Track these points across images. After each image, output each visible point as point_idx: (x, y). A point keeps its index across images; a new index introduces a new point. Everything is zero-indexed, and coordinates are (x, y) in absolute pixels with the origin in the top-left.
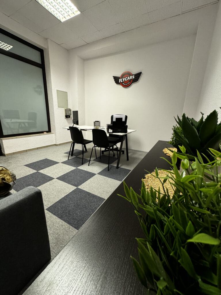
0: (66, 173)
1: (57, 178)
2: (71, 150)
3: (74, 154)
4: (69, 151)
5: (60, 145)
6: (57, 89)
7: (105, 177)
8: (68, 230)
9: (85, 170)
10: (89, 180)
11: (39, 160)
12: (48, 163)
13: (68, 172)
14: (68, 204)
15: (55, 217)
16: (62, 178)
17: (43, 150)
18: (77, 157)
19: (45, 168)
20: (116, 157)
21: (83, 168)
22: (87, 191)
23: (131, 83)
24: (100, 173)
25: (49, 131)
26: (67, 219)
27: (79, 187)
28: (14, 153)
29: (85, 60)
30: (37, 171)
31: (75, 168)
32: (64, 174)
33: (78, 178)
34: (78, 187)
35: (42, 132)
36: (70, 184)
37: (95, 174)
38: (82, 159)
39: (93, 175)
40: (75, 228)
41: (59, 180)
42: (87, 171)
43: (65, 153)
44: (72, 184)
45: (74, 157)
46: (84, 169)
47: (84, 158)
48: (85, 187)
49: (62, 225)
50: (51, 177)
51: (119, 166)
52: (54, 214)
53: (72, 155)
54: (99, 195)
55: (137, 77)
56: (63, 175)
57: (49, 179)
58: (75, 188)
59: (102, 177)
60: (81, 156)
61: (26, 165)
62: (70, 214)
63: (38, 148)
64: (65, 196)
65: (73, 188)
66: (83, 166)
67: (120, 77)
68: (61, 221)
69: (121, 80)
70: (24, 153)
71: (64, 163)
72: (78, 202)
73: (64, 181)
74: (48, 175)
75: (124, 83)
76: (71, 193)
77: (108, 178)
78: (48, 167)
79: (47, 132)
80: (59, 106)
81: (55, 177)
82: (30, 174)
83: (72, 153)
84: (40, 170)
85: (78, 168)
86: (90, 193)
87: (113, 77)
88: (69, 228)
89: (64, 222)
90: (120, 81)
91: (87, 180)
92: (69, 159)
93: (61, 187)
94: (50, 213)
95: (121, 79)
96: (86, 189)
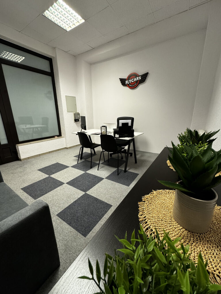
0: (75, 177)
1: (67, 183)
2: (80, 153)
3: (84, 157)
4: (79, 154)
5: (70, 148)
6: (66, 95)
7: (113, 182)
8: (76, 237)
9: (94, 174)
10: (97, 185)
11: (51, 164)
12: (59, 167)
13: (77, 176)
14: (77, 210)
15: (64, 223)
16: (72, 183)
17: (54, 154)
18: (86, 161)
19: (57, 172)
20: (124, 159)
21: (91, 172)
22: (95, 197)
23: (138, 84)
24: (107, 177)
25: (60, 135)
26: (76, 226)
27: (88, 192)
28: (29, 158)
29: (92, 64)
30: (48, 176)
31: (84, 172)
32: (74, 178)
33: (87, 183)
34: (86, 193)
35: (53, 137)
36: (79, 189)
37: (103, 179)
38: (90, 163)
39: (101, 179)
40: (83, 235)
41: (69, 185)
42: (95, 175)
43: (75, 157)
44: (80, 190)
45: (83, 160)
46: (92, 174)
47: (92, 161)
48: (93, 192)
49: (71, 232)
50: (62, 182)
51: (127, 169)
52: (64, 220)
53: (81, 159)
54: (106, 201)
55: (144, 77)
56: (73, 180)
57: (60, 184)
58: (84, 193)
59: (109, 182)
60: (89, 159)
61: (39, 170)
62: (78, 221)
63: (50, 152)
64: (74, 202)
65: (82, 193)
66: (91, 170)
67: (126, 79)
68: (70, 227)
70: (38, 158)
71: (73, 167)
72: (86, 208)
73: (73, 186)
74: (59, 179)
76: (79, 198)
77: (115, 183)
78: (59, 171)
79: (58, 136)
80: (68, 111)
81: (65, 182)
82: (43, 179)
83: (81, 156)
84: (52, 174)
85: (86, 172)
86: (98, 199)
87: (120, 79)
88: (77, 235)
89: (72, 228)
91: (95, 185)
92: (78, 163)
93: (70, 192)
94: (60, 219)
96: (94, 195)
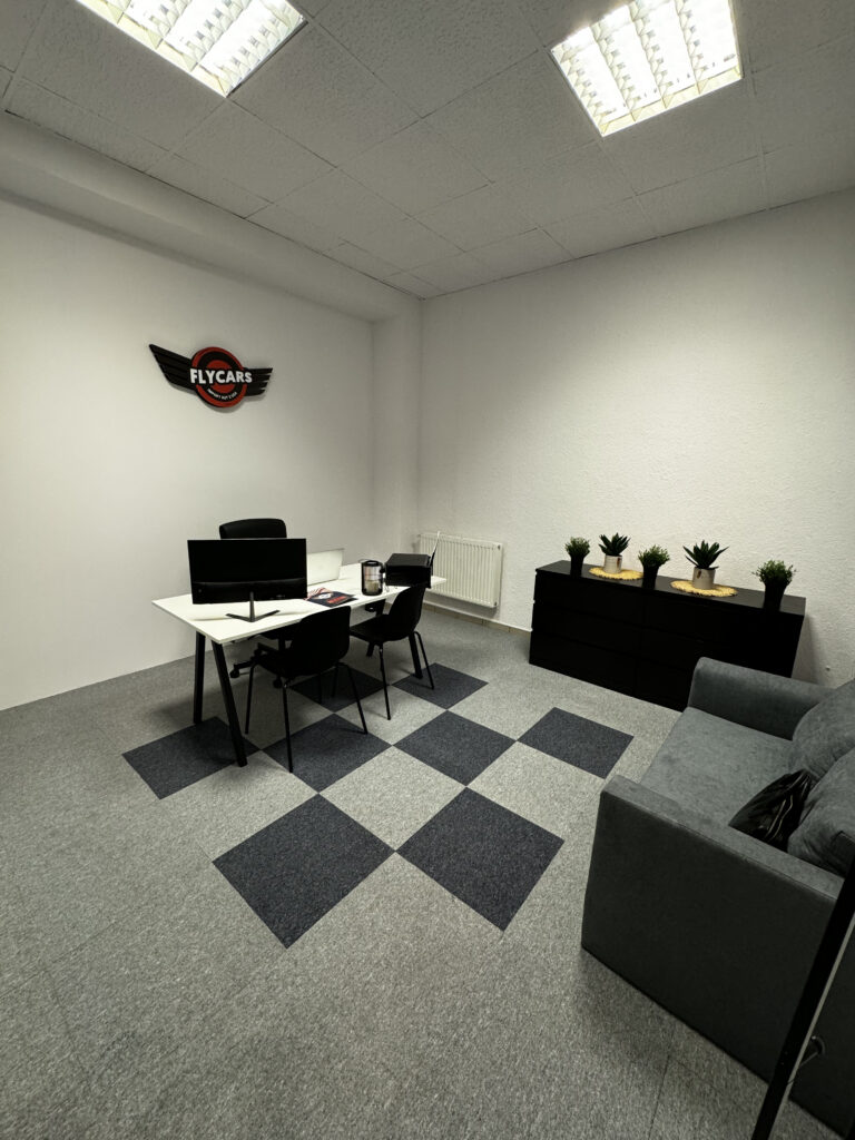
21: (399, 732)
23: (241, 396)
24: (439, 705)
37: (448, 714)
46: (411, 730)
55: (259, 381)
66: (378, 732)
69: (197, 374)
75: (213, 390)
85: (395, 742)
90: (193, 378)
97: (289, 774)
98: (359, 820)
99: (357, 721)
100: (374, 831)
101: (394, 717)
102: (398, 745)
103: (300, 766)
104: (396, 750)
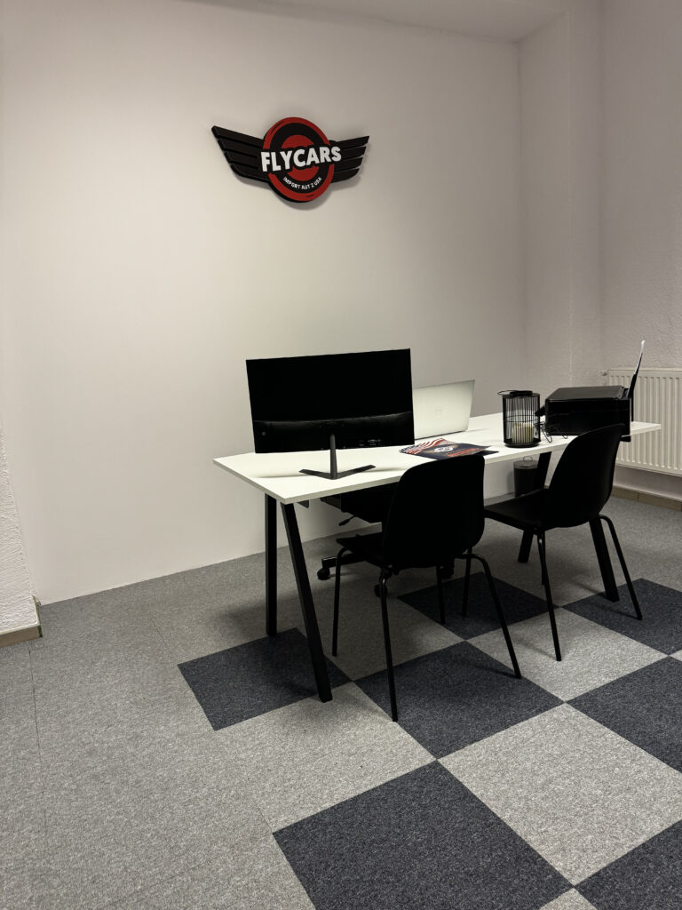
24: (653, 646)
55: (351, 157)
69: (270, 158)
75: (289, 178)
90: (265, 163)
95: (274, 154)
97: (391, 723)
98: (505, 816)
99: (503, 657)
100: (533, 841)
101: (566, 657)
102: (575, 703)
103: (410, 713)
104: (572, 709)
